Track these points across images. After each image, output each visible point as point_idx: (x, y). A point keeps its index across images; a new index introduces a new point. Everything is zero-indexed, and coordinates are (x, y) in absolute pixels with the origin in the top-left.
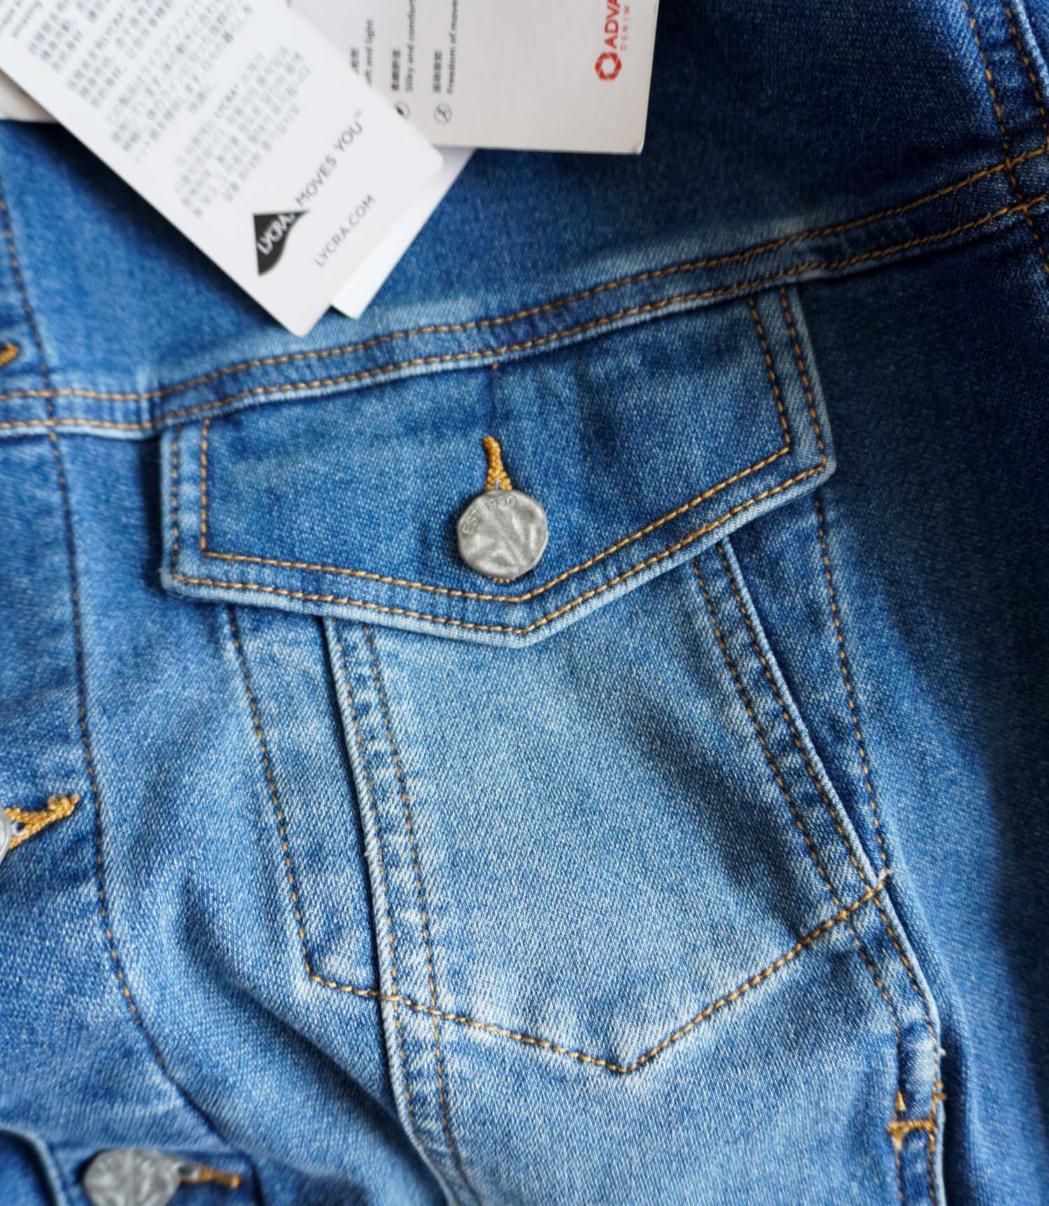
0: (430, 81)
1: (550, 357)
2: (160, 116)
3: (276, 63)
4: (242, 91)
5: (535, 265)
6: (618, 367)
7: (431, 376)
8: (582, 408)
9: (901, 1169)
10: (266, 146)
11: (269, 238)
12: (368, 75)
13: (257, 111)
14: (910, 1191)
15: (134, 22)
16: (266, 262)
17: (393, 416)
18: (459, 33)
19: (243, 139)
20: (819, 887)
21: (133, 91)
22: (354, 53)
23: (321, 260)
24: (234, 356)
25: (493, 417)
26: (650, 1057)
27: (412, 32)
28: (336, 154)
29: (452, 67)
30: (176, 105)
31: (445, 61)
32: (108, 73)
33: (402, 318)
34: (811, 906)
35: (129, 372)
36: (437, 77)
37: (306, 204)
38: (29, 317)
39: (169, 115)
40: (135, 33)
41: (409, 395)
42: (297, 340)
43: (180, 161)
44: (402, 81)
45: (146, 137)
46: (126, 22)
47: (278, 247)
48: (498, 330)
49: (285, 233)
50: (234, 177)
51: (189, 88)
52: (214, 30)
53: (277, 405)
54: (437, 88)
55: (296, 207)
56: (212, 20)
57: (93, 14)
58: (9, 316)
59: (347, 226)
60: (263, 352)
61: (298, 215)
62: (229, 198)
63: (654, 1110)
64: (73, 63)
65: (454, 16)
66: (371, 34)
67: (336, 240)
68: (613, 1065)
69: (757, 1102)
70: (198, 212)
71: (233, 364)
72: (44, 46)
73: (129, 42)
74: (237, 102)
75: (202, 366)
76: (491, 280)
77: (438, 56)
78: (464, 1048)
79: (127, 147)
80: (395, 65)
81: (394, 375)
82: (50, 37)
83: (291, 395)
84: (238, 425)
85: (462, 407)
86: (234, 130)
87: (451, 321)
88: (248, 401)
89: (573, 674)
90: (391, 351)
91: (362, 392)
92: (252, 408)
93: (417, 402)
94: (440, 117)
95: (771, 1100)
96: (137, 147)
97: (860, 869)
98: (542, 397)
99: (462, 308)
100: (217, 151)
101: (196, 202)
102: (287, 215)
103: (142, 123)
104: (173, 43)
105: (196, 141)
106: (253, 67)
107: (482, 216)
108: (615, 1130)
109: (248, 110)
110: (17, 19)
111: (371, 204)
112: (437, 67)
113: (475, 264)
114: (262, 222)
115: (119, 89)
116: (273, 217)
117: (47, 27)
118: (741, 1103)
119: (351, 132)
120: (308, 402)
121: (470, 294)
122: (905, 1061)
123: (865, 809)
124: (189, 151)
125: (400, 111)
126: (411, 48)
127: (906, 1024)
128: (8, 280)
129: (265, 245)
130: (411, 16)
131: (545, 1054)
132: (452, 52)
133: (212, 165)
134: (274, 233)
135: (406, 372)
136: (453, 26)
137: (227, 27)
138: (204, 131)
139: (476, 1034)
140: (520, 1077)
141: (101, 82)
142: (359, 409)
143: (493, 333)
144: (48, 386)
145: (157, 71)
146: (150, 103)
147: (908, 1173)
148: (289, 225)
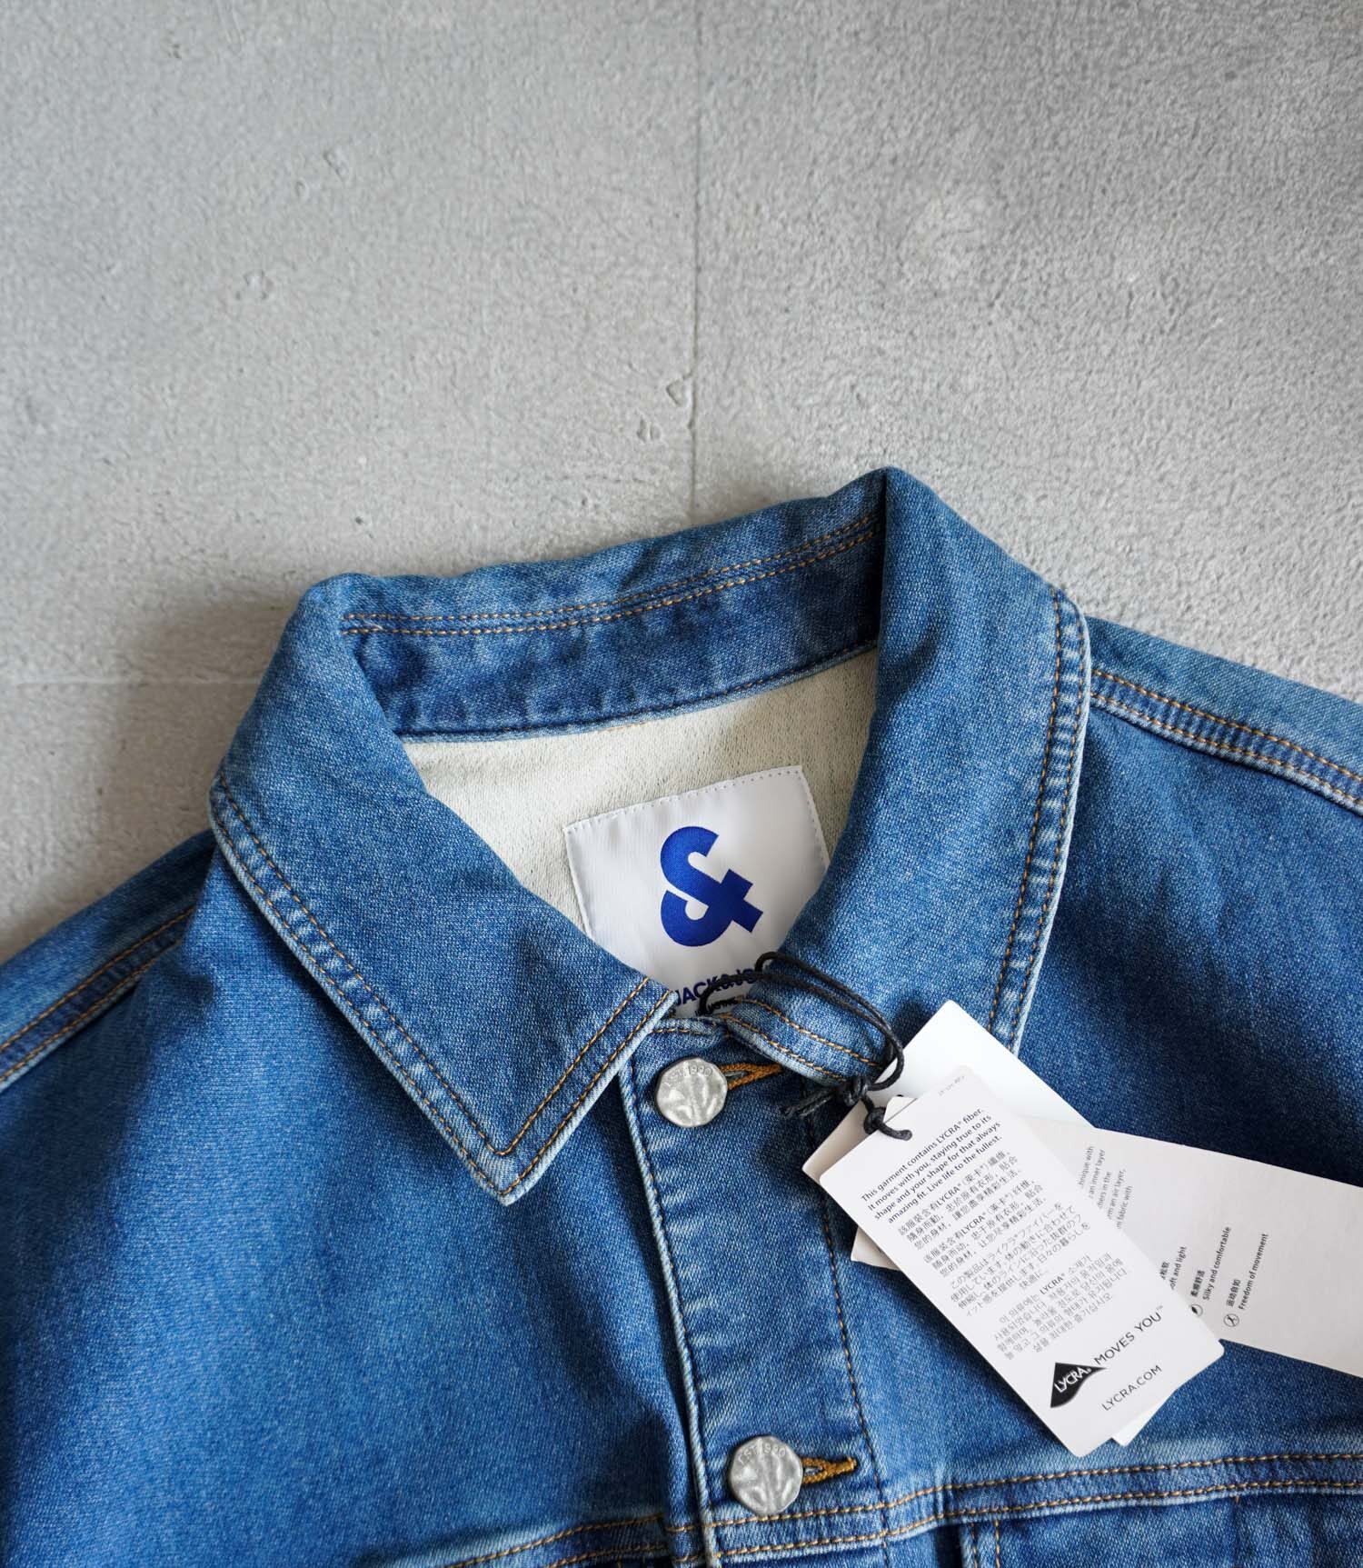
0: (1226, 1297)
1: (1287, 1501)
2: (995, 1288)
3: (1100, 1263)
4: (1067, 1278)
5: (1278, 1420)
6: (1350, 1529)
7: (1187, 1506)
8: (1315, 1555)
10: (1078, 1318)
11: (1065, 1381)
12: (1172, 1281)
13: (1076, 1293)
15: (991, 1223)
16: (1059, 1399)
17: (1153, 1538)
18: (1257, 1273)
19: (1060, 1310)
21: (977, 1268)
22: (1165, 1265)
23: (1108, 1405)
24: (1022, 1468)
25: (1238, 1549)
27: (1218, 1263)
28: (1136, 1332)
29: (1247, 1293)
30: (1010, 1282)
31: (1242, 1287)
32: (961, 1254)
33: (1166, 1453)
35: (930, 1469)
36: (1232, 1296)
37: (1103, 1364)
38: (863, 1428)
39: (1003, 1288)
40: (989, 1231)
41: (1168, 1522)
42: (1076, 1459)
43: (1004, 1319)
44: (1201, 1292)
45: (980, 1300)
46: (984, 1223)
47: (1072, 1391)
48: (1243, 1469)
49: (1080, 1381)
50: (1046, 1335)
51: (1023, 1271)
52: (1054, 1236)
53: (1057, 1518)
54: (1231, 1303)
55: (1095, 1365)
56: (1055, 1229)
57: (958, 1214)
58: (847, 1428)
59: (1135, 1384)
60: (1048, 1468)
61: (1094, 1370)
62: (1039, 1349)
64: (934, 1243)
65: (1257, 1262)
66: (1182, 1256)
67: (1124, 1394)
70: (1010, 1355)
71: (1021, 1475)
72: (913, 1230)
73: (983, 1236)
74: (1060, 1285)
75: (993, 1472)
76: (1238, 1426)
77: (1236, 1283)
79: (962, 1305)
80: (1198, 1280)
81: (1157, 1503)
82: (918, 1225)
83: (1070, 1509)
84: (1026, 1534)
85: (1210, 1535)
86: (1053, 1303)
87: (1205, 1458)
88: (1035, 1514)
90: (1156, 1481)
91: (1127, 1511)
92: (1038, 1519)
93: (1176, 1528)
94: (1229, 1322)
96: (970, 1306)
98: (1279, 1536)
99: (1214, 1448)
100: (1036, 1316)
101: (1010, 1348)
102: (1085, 1368)
103: (979, 1290)
104: (1020, 1240)
105: (1020, 1307)
106: (1080, 1264)
107: (1236, 1373)
109: (1069, 1292)
110: (895, 1210)
111: (1158, 1372)
112: (1234, 1290)
113: (1226, 1408)
114: (1062, 1370)
115: (967, 1265)
116: (1074, 1368)
117: (918, 1218)
119: (1151, 1319)
120: (1083, 1515)
121: (1221, 1436)
124: (1013, 1313)
125: (1194, 1310)
126: (1214, 1272)
128: (847, 1395)
129: (1061, 1386)
130: (1219, 1253)
132: (1249, 1283)
133: (1029, 1325)
134: (1071, 1379)
135: (1168, 1502)
136: (1254, 1268)
137: (1065, 1236)
138: (1028, 1301)
141: (953, 1260)
142: (1125, 1528)
143: (1238, 1471)
144: (881, 1497)
145: (1001, 1258)
146: (989, 1278)
148: (1085, 1376)
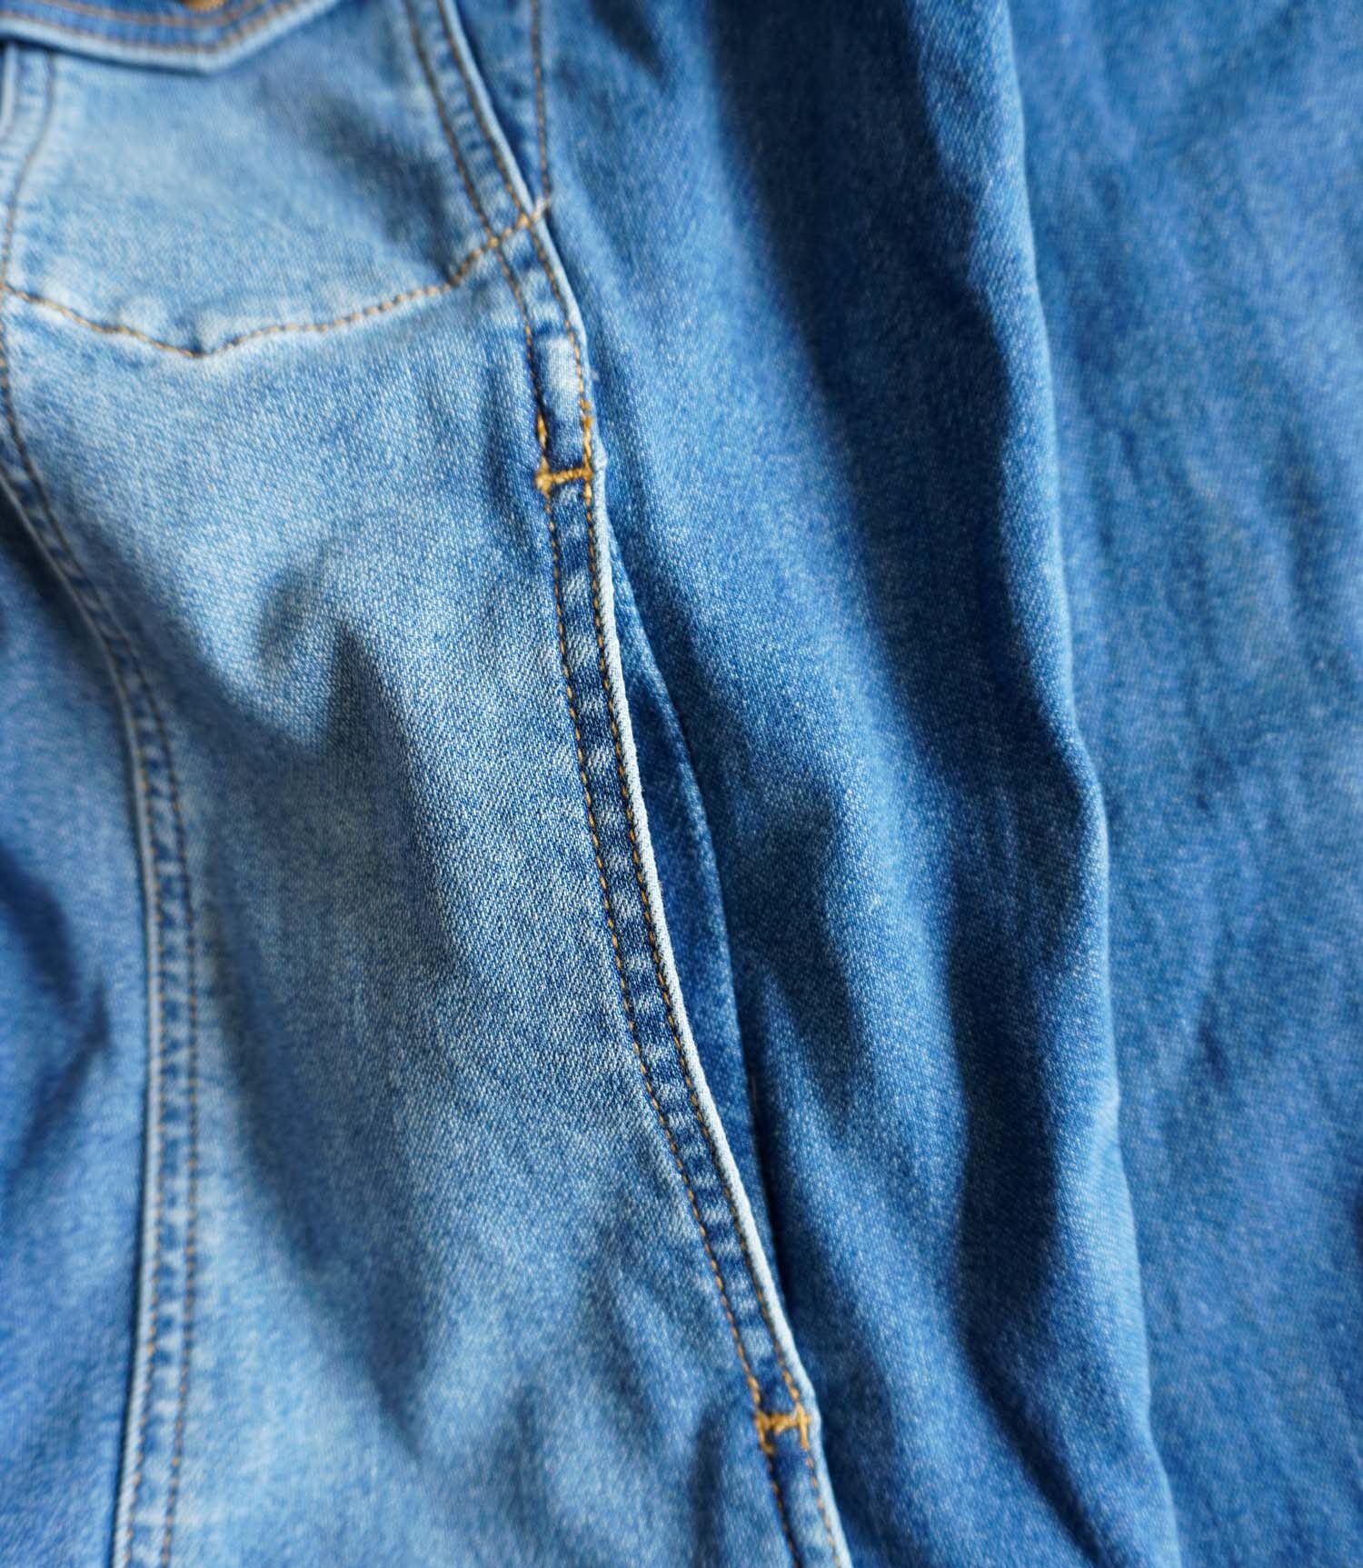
9: (554, 535)
14: (566, 563)
20: (469, 217)
26: (235, 341)
34: (460, 237)
63: (233, 389)
68: (196, 350)
69: (354, 387)
78: (30, 324)
89: (264, 94)
95: (370, 385)
97: (513, 196)
108: (189, 413)
118: (335, 387)
122: (536, 364)
123: (531, 149)
127: (538, 325)
131: (122, 341)
139: (43, 312)
140: (89, 358)
147: (563, 539)
